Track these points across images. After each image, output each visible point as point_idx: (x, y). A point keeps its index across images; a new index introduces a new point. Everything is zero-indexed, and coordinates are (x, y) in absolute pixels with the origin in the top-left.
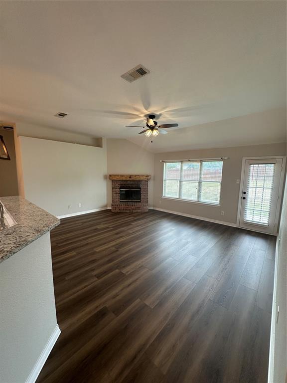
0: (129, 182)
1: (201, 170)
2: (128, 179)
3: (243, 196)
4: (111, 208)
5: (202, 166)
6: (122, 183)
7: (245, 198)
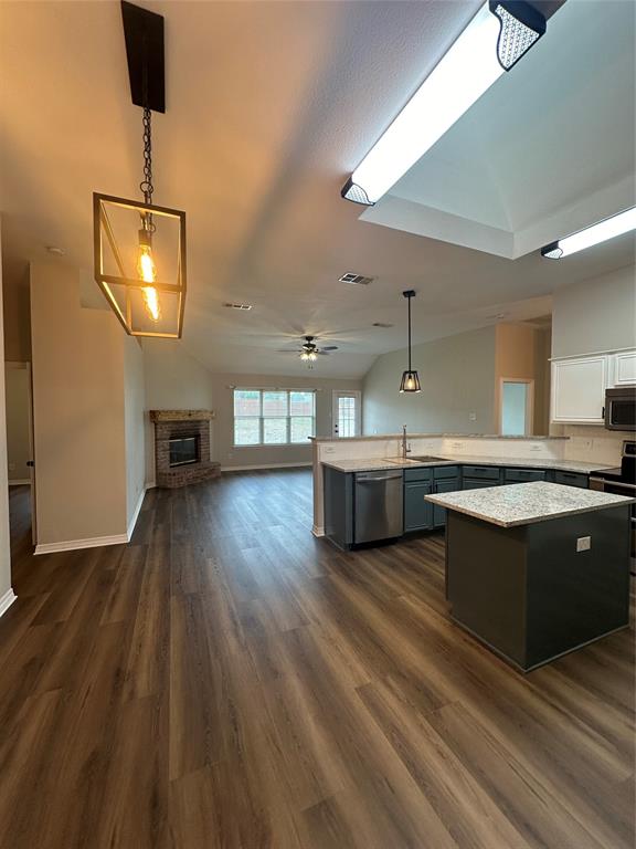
0: (184, 425)
1: (289, 403)
2: (187, 418)
3: (335, 429)
4: (154, 485)
5: (289, 397)
6: (175, 427)
7: (337, 432)
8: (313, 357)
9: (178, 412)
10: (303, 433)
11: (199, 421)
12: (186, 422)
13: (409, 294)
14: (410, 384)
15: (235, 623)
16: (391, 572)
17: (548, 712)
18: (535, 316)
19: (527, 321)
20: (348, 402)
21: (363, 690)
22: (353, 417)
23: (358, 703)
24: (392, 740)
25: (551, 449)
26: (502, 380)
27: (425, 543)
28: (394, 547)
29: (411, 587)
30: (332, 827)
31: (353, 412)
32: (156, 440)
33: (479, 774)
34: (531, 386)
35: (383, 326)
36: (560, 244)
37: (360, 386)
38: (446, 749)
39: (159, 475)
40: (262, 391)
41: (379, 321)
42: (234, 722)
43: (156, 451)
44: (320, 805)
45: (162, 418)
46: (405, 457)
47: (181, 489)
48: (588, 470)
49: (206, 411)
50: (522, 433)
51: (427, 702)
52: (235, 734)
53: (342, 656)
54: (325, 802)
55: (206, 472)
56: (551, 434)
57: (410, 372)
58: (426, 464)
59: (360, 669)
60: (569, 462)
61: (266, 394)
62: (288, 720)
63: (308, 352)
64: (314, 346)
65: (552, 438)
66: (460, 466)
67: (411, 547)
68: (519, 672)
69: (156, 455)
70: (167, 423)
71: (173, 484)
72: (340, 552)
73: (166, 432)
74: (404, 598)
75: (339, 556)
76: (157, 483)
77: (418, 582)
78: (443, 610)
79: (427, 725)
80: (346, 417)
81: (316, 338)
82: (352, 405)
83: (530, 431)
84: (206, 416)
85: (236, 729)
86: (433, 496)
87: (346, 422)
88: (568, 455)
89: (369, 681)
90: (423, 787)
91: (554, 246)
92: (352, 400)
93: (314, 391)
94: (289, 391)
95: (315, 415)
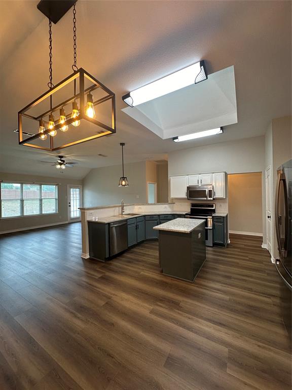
3: (69, 205)
5: (41, 188)
7: (70, 206)
8: (63, 167)
10: (50, 208)
13: (122, 144)
14: (124, 183)
15: (72, 313)
16: (130, 264)
17: (204, 291)
18: (159, 160)
19: (156, 161)
20: (76, 191)
21: (152, 312)
22: (78, 198)
23: (154, 317)
24: (173, 323)
25: (170, 207)
26: (148, 182)
27: (135, 250)
28: (125, 255)
29: (141, 268)
30: (176, 363)
31: (78, 196)
33: (202, 318)
34: (156, 185)
35: (104, 156)
36: (179, 137)
37: (82, 183)
38: (190, 316)
40: (22, 184)
41: (101, 154)
42: (109, 355)
44: (167, 359)
46: (122, 214)
48: (184, 213)
50: (153, 202)
51: (174, 305)
52: (113, 359)
53: (135, 304)
54: (168, 357)
56: (169, 202)
57: (123, 177)
58: (133, 217)
59: (146, 305)
60: (177, 211)
61: (24, 186)
62: (133, 339)
63: (61, 164)
64: (64, 161)
65: (169, 204)
66: (144, 216)
67: (132, 253)
68: (192, 283)
72: (103, 262)
74: (142, 273)
75: (104, 264)
77: (143, 265)
78: (158, 272)
79: (180, 312)
80: (75, 199)
81: (65, 157)
82: (78, 193)
83: (156, 201)
85: (113, 357)
86: (156, 227)
87: (75, 201)
88: (175, 209)
89: (152, 307)
90: (192, 331)
91: (177, 138)
92: (78, 190)
93: (56, 185)
94: (41, 185)
95: (57, 198)
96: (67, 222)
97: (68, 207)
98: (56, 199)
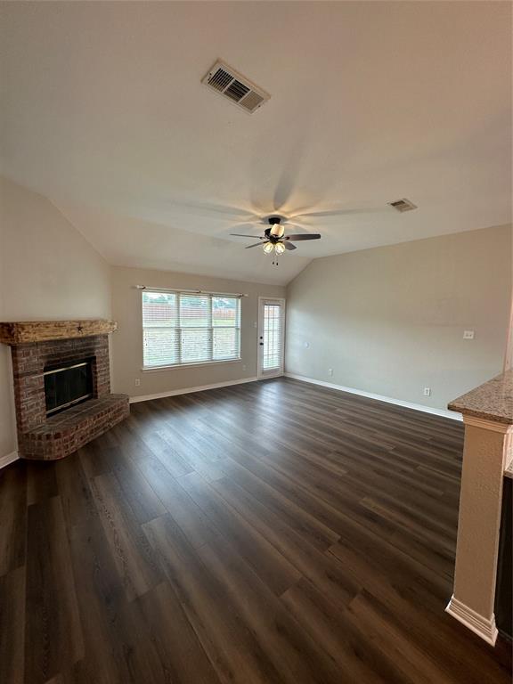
0: (68, 344)
2: (76, 334)
3: (260, 341)
4: (14, 457)
5: (211, 303)
6: (52, 350)
7: (262, 344)
9: (59, 325)
10: (227, 347)
11: (93, 338)
12: (72, 340)
22: (277, 328)
31: (277, 322)
32: (16, 376)
37: (286, 292)
39: (24, 438)
40: (178, 294)
43: (18, 396)
45: (27, 337)
47: (73, 458)
49: (105, 322)
55: (110, 415)
61: (183, 299)
69: (18, 403)
70: (37, 344)
71: (57, 452)
73: (35, 360)
76: (21, 451)
80: (271, 328)
82: (277, 314)
84: (104, 329)
87: (271, 333)
92: (277, 309)
93: (239, 297)
94: (211, 296)
95: (239, 326)
96: (255, 379)
97: (259, 346)
98: (237, 329)
